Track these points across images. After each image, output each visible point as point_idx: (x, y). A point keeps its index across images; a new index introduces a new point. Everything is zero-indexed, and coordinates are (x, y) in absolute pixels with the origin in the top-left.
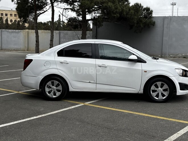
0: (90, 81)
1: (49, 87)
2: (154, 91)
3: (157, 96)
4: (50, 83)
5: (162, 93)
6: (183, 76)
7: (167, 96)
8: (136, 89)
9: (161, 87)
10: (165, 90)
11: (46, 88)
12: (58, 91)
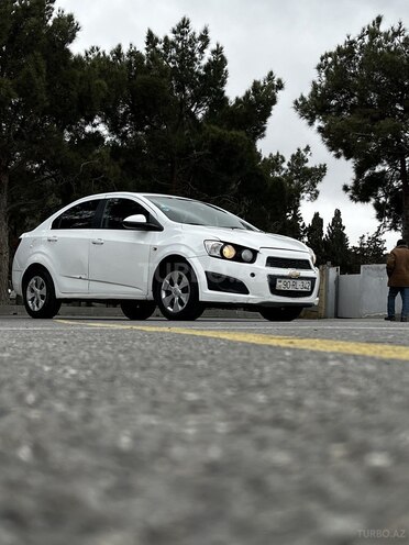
0: (82, 277)
1: (32, 291)
2: (168, 293)
3: (172, 305)
4: (33, 281)
5: (180, 299)
6: (223, 258)
7: (186, 303)
8: (141, 290)
9: (179, 284)
10: (184, 290)
11: (28, 292)
12: (42, 297)
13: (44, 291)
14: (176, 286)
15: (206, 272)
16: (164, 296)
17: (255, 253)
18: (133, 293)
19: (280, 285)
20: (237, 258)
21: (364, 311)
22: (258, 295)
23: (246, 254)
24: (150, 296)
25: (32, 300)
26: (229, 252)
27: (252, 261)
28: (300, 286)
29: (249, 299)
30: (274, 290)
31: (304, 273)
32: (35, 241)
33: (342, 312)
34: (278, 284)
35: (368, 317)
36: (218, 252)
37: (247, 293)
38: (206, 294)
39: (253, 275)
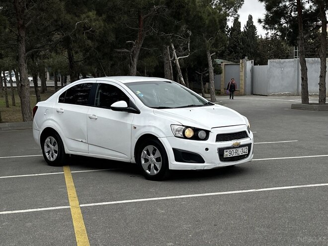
0: (83, 141)
1: (48, 146)
2: (146, 160)
3: (149, 169)
4: (48, 139)
5: (155, 165)
6: (185, 137)
7: (159, 169)
8: (127, 155)
9: (154, 154)
10: (158, 160)
11: (45, 147)
12: (56, 152)
13: (56, 148)
14: (152, 156)
15: (173, 149)
16: (143, 162)
17: (208, 132)
18: (120, 157)
19: (227, 154)
20: (195, 137)
21: (271, 91)
22: (211, 163)
23: (201, 134)
24: (133, 160)
25: (49, 152)
26: (189, 133)
27: (206, 139)
28: (240, 152)
29: (205, 166)
30: (222, 158)
31: (243, 141)
32: (48, 111)
33: (256, 91)
34: (225, 153)
35: (274, 95)
36: (182, 133)
37: (203, 162)
38: (174, 165)
39: (207, 149)
